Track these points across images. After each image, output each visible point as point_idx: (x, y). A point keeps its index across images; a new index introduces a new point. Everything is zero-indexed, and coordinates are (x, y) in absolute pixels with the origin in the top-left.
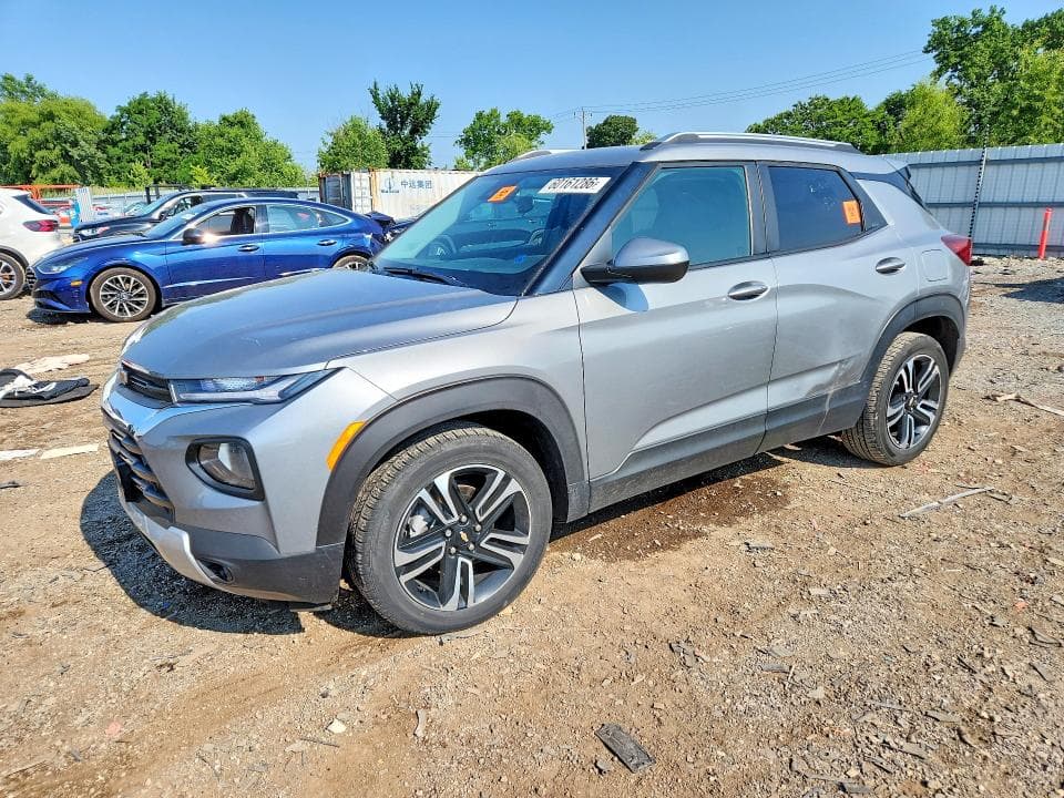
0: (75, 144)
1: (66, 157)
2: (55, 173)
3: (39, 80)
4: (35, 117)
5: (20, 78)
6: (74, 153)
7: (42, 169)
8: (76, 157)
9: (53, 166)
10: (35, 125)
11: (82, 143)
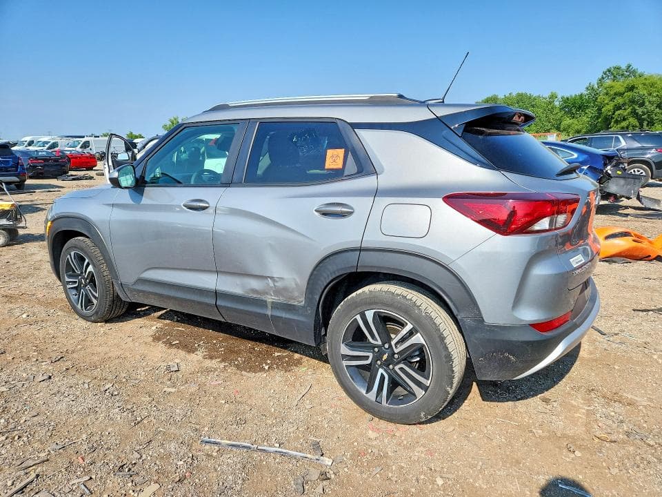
0: (642, 105)
1: (634, 113)
2: (624, 124)
3: (634, 67)
4: (622, 90)
5: (624, 67)
6: (640, 111)
7: (617, 122)
8: (640, 113)
9: (624, 119)
10: (621, 94)
11: (647, 103)
